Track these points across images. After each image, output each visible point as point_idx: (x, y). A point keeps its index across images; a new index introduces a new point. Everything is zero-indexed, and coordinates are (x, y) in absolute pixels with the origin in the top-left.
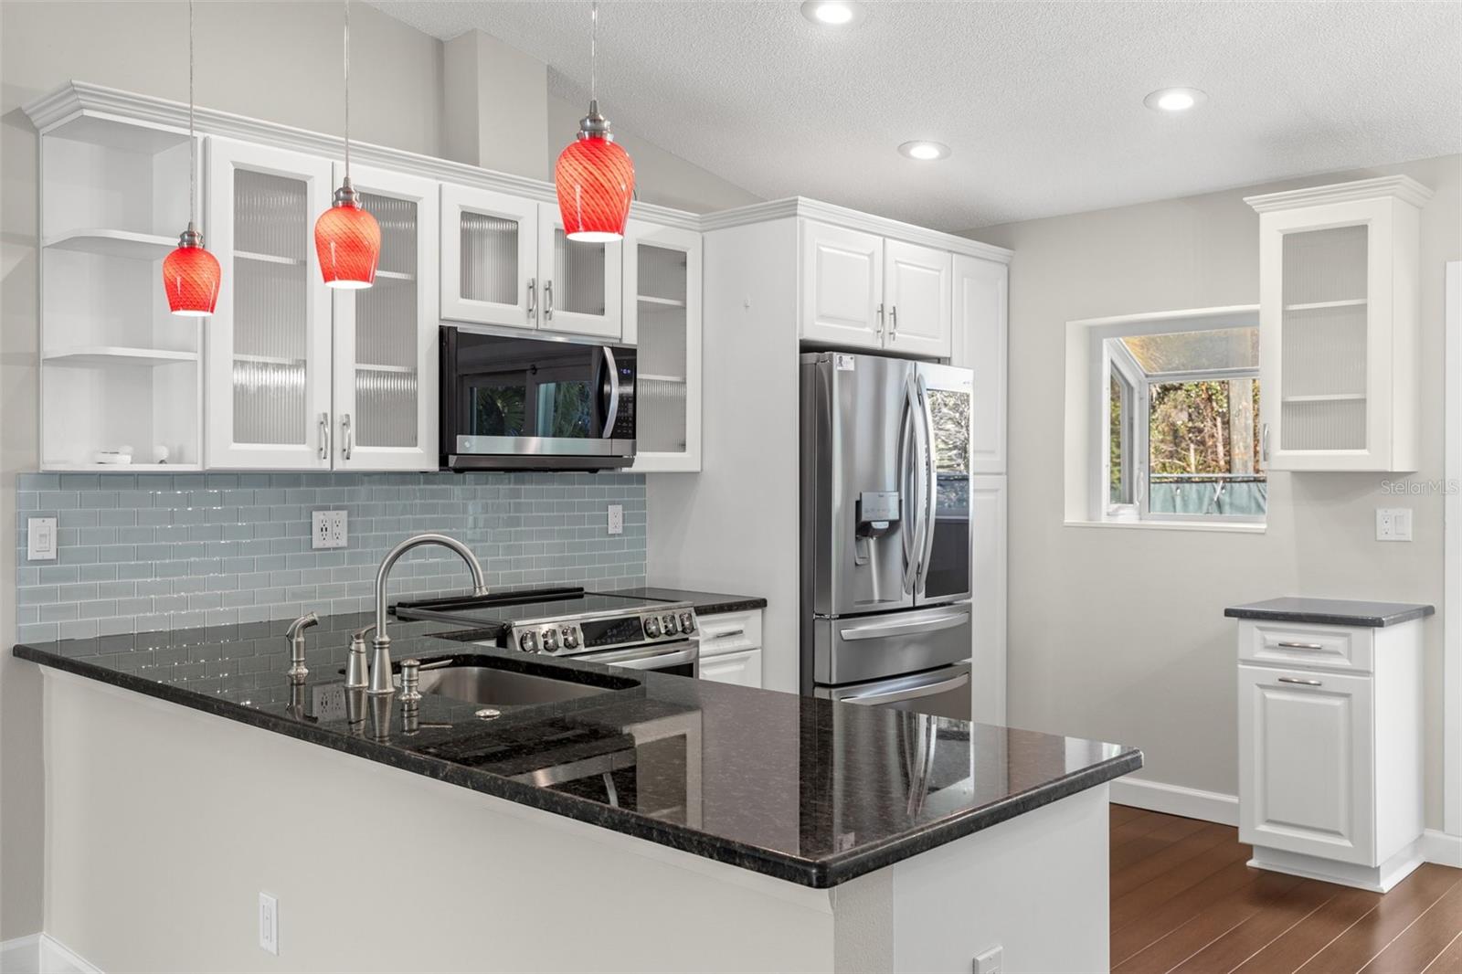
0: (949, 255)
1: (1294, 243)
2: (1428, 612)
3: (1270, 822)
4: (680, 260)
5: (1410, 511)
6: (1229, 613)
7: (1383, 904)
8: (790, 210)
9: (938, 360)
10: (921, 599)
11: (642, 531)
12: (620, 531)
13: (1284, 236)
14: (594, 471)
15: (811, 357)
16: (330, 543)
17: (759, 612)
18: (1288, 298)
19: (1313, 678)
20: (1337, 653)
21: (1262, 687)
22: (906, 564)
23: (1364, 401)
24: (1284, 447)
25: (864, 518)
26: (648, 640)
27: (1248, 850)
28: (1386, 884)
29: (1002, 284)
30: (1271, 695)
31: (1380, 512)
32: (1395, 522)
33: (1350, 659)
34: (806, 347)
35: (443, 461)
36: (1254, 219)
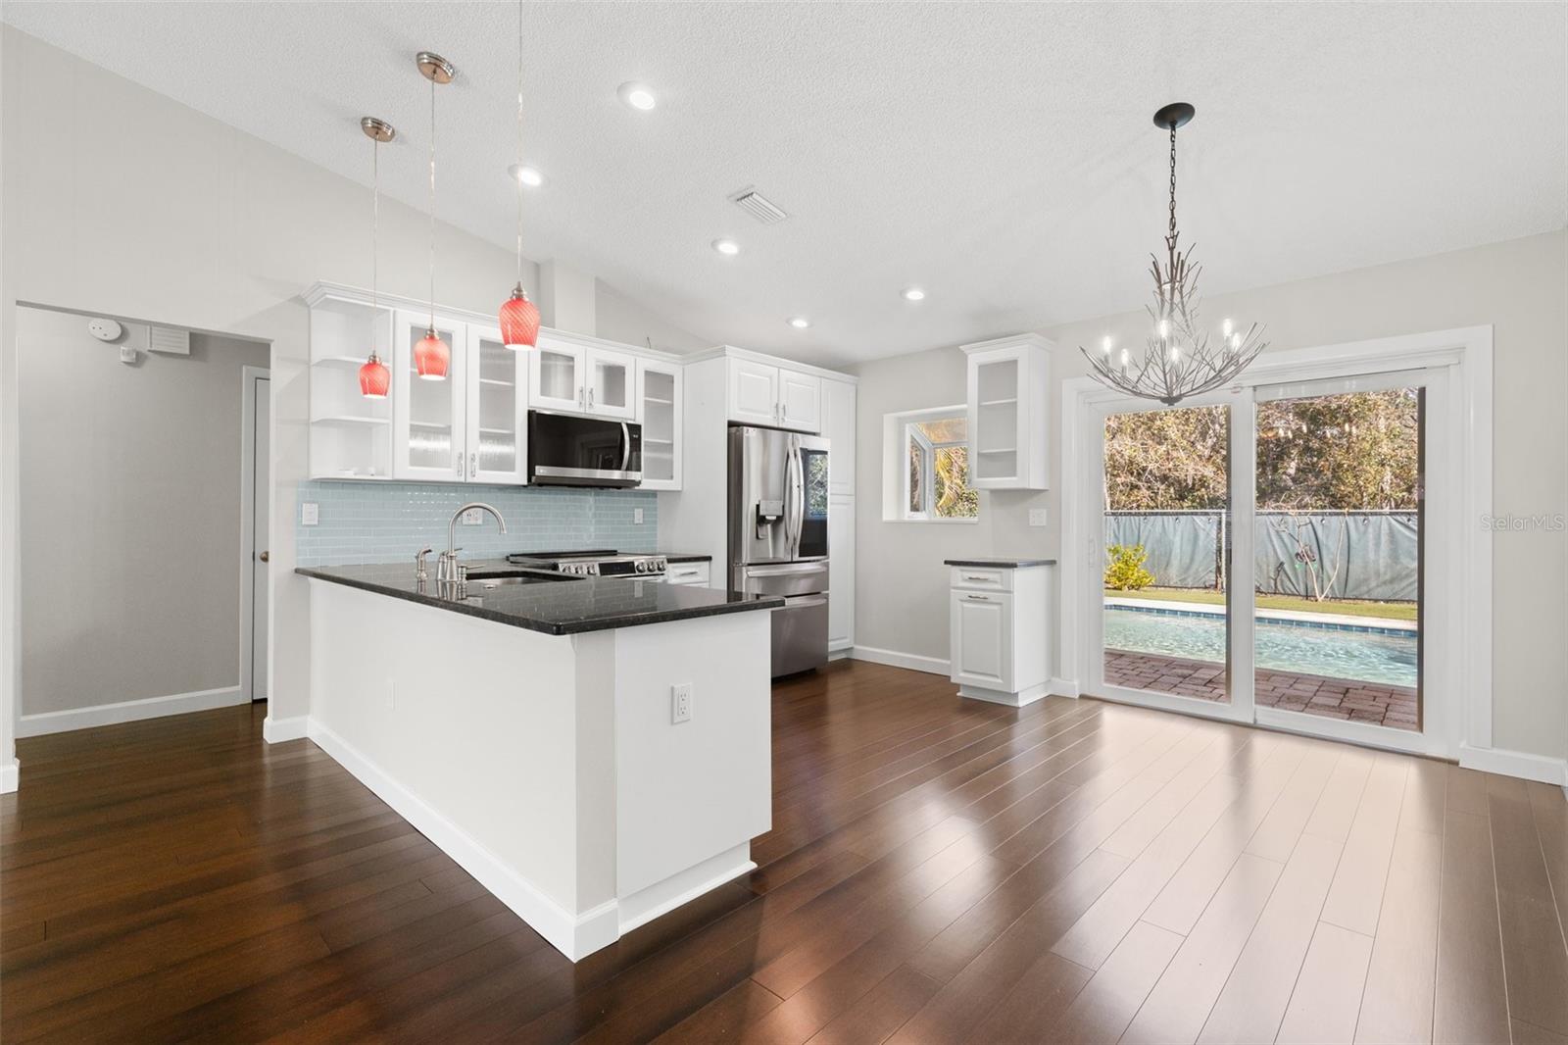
0: (819, 379)
1: (985, 369)
2: (1053, 563)
3: (965, 671)
4: (670, 379)
5: (1045, 511)
6: (946, 562)
7: (1021, 713)
8: (722, 353)
9: (814, 434)
10: (796, 557)
11: (655, 522)
12: (641, 522)
13: (980, 367)
14: (619, 488)
15: (734, 429)
16: (472, 522)
17: (707, 563)
18: (980, 399)
19: (982, 594)
20: (996, 582)
21: (962, 601)
22: (787, 538)
23: (1015, 453)
24: (979, 476)
25: (762, 513)
26: (637, 573)
27: (957, 687)
28: (1022, 702)
29: (853, 394)
30: (966, 605)
31: (1031, 511)
32: (1038, 516)
33: (1002, 585)
34: (731, 424)
35: (529, 480)
36: (965, 357)
